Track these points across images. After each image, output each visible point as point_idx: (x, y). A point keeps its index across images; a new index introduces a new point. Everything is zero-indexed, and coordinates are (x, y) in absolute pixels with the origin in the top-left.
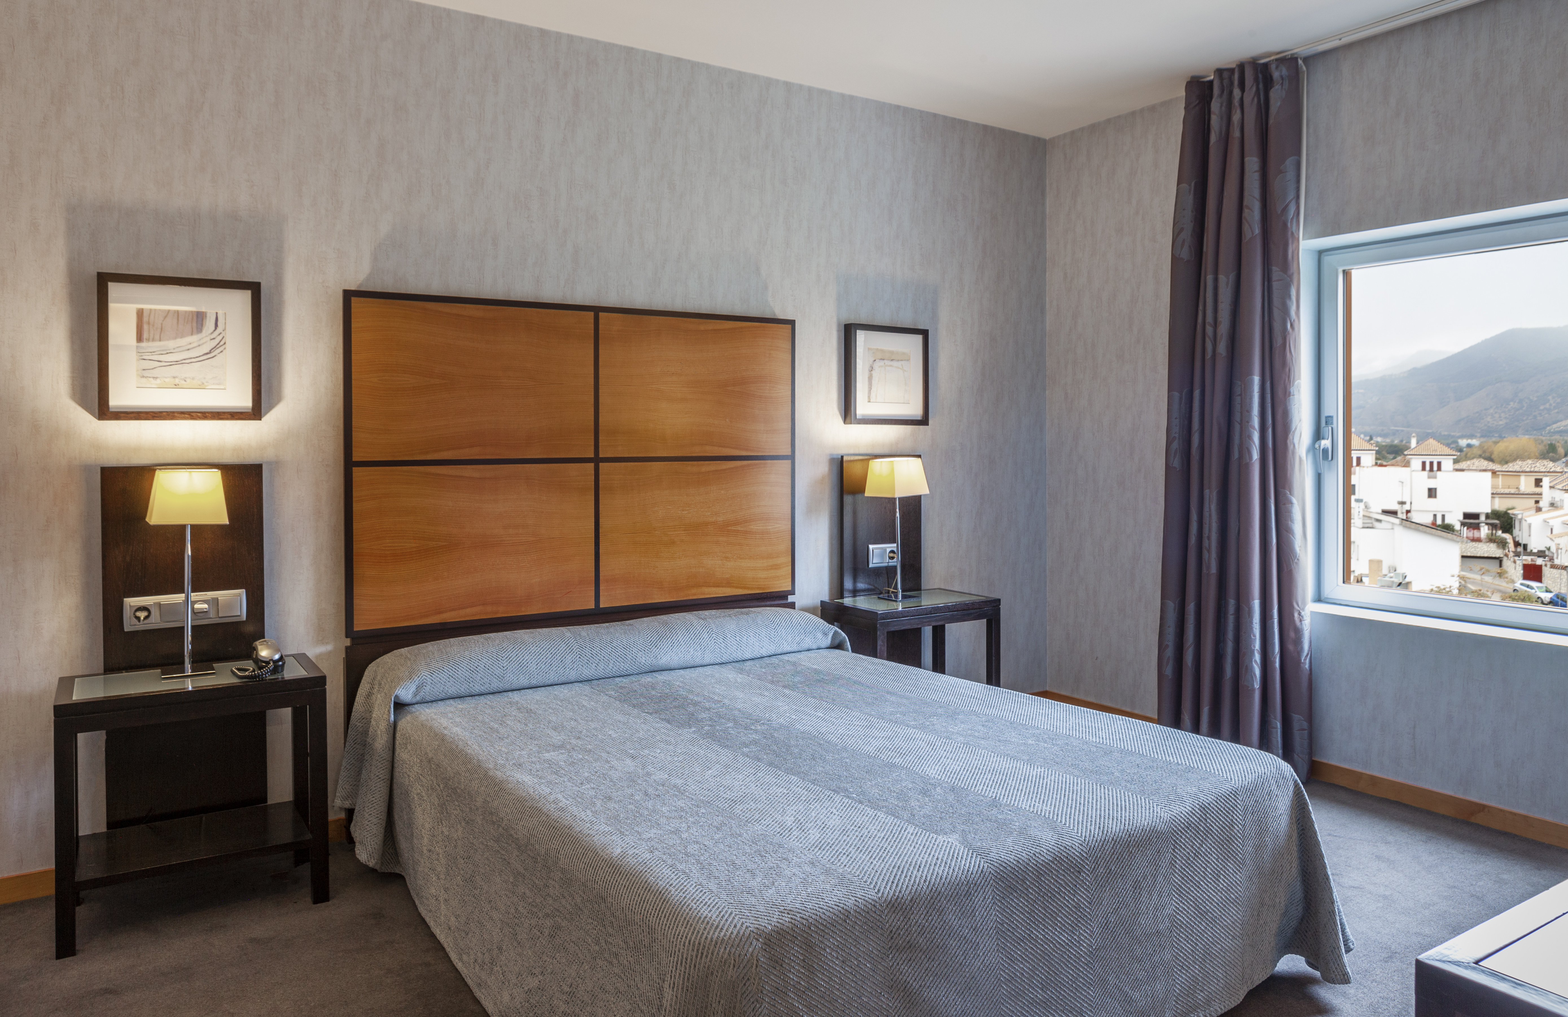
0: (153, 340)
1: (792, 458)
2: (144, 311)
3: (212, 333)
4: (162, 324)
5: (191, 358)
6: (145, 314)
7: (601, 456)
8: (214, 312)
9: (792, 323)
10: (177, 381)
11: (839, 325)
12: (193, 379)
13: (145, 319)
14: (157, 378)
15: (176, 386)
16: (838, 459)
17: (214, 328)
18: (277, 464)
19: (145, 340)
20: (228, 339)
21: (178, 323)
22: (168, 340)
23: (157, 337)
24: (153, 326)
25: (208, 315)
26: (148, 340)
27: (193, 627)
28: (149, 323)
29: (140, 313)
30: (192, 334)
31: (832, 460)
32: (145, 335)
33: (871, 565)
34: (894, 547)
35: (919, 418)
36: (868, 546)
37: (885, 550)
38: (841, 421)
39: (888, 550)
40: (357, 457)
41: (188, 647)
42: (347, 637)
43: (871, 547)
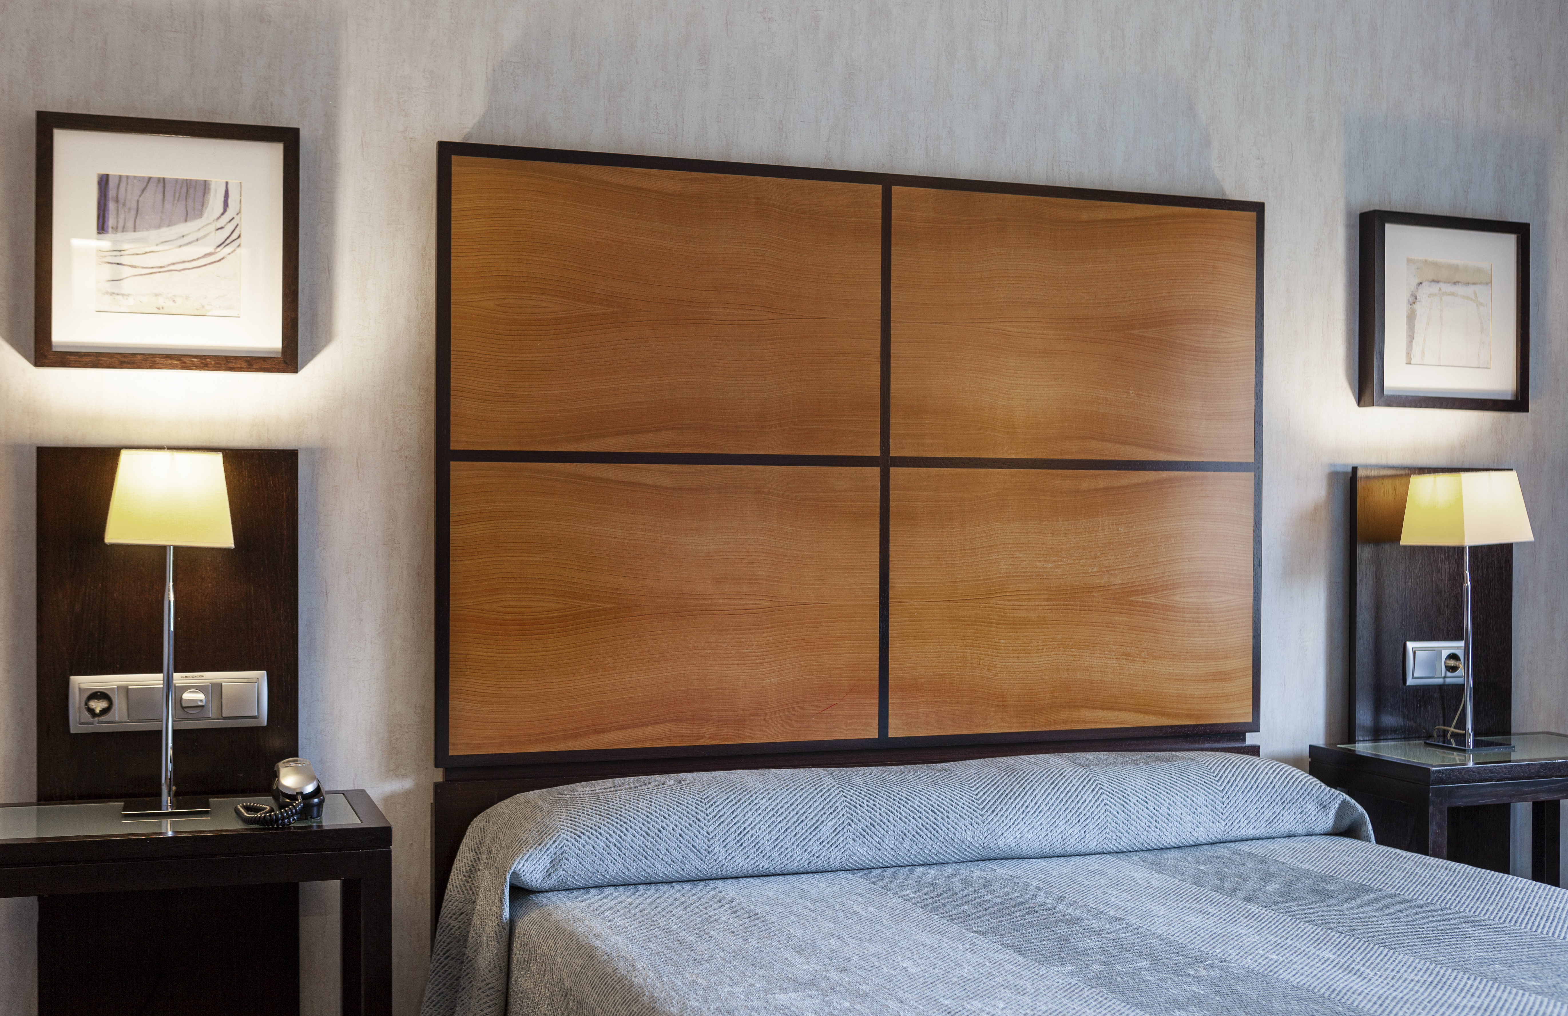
0: (124, 230)
1: (1256, 467)
2: (110, 179)
3: (219, 218)
4: (138, 202)
5: (184, 262)
6: (112, 184)
7: (893, 453)
8: (223, 181)
9: (1258, 208)
10: (161, 302)
11: (1349, 214)
12: (187, 298)
13: (112, 193)
14: (128, 295)
15: (160, 311)
16: (1345, 473)
17: (221, 211)
18: (322, 453)
19: (110, 229)
20: (244, 230)
21: (163, 200)
22: (147, 229)
23: (130, 224)
24: (124, 205)
25: (213, 187)
26: (115, 229)
27: (175, 732)
28: (117, 200)
29: (104, 182)
30: (186, 221)
31: (1334, 476)
32: (111, 221)
33: (1410, 682)
34: (1458, 648)
35: (1509, 397)
36: (1405, 645)
37: (1440, 653)
38: (1351, 400)
39: (1445, 653)
40: (458, 442)
41: (167, 767)
42: (436, 766)
43: (1411, 645)
